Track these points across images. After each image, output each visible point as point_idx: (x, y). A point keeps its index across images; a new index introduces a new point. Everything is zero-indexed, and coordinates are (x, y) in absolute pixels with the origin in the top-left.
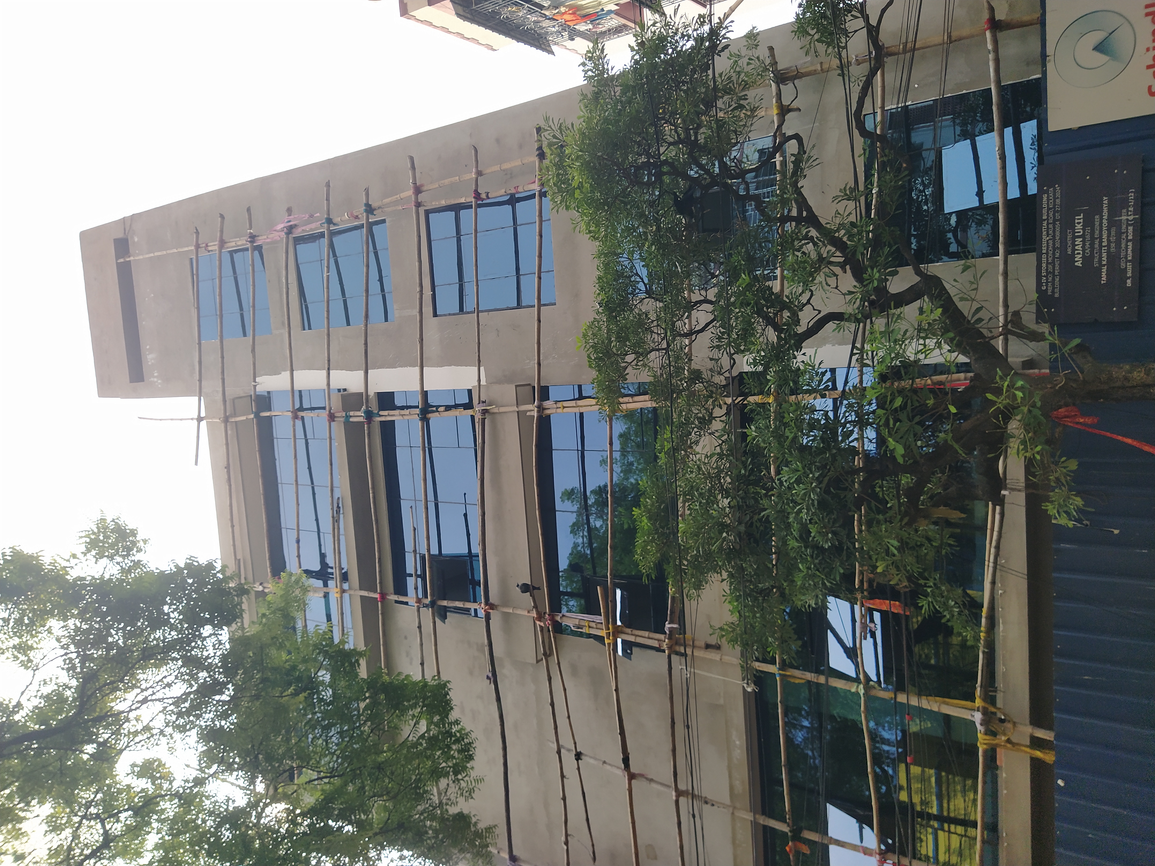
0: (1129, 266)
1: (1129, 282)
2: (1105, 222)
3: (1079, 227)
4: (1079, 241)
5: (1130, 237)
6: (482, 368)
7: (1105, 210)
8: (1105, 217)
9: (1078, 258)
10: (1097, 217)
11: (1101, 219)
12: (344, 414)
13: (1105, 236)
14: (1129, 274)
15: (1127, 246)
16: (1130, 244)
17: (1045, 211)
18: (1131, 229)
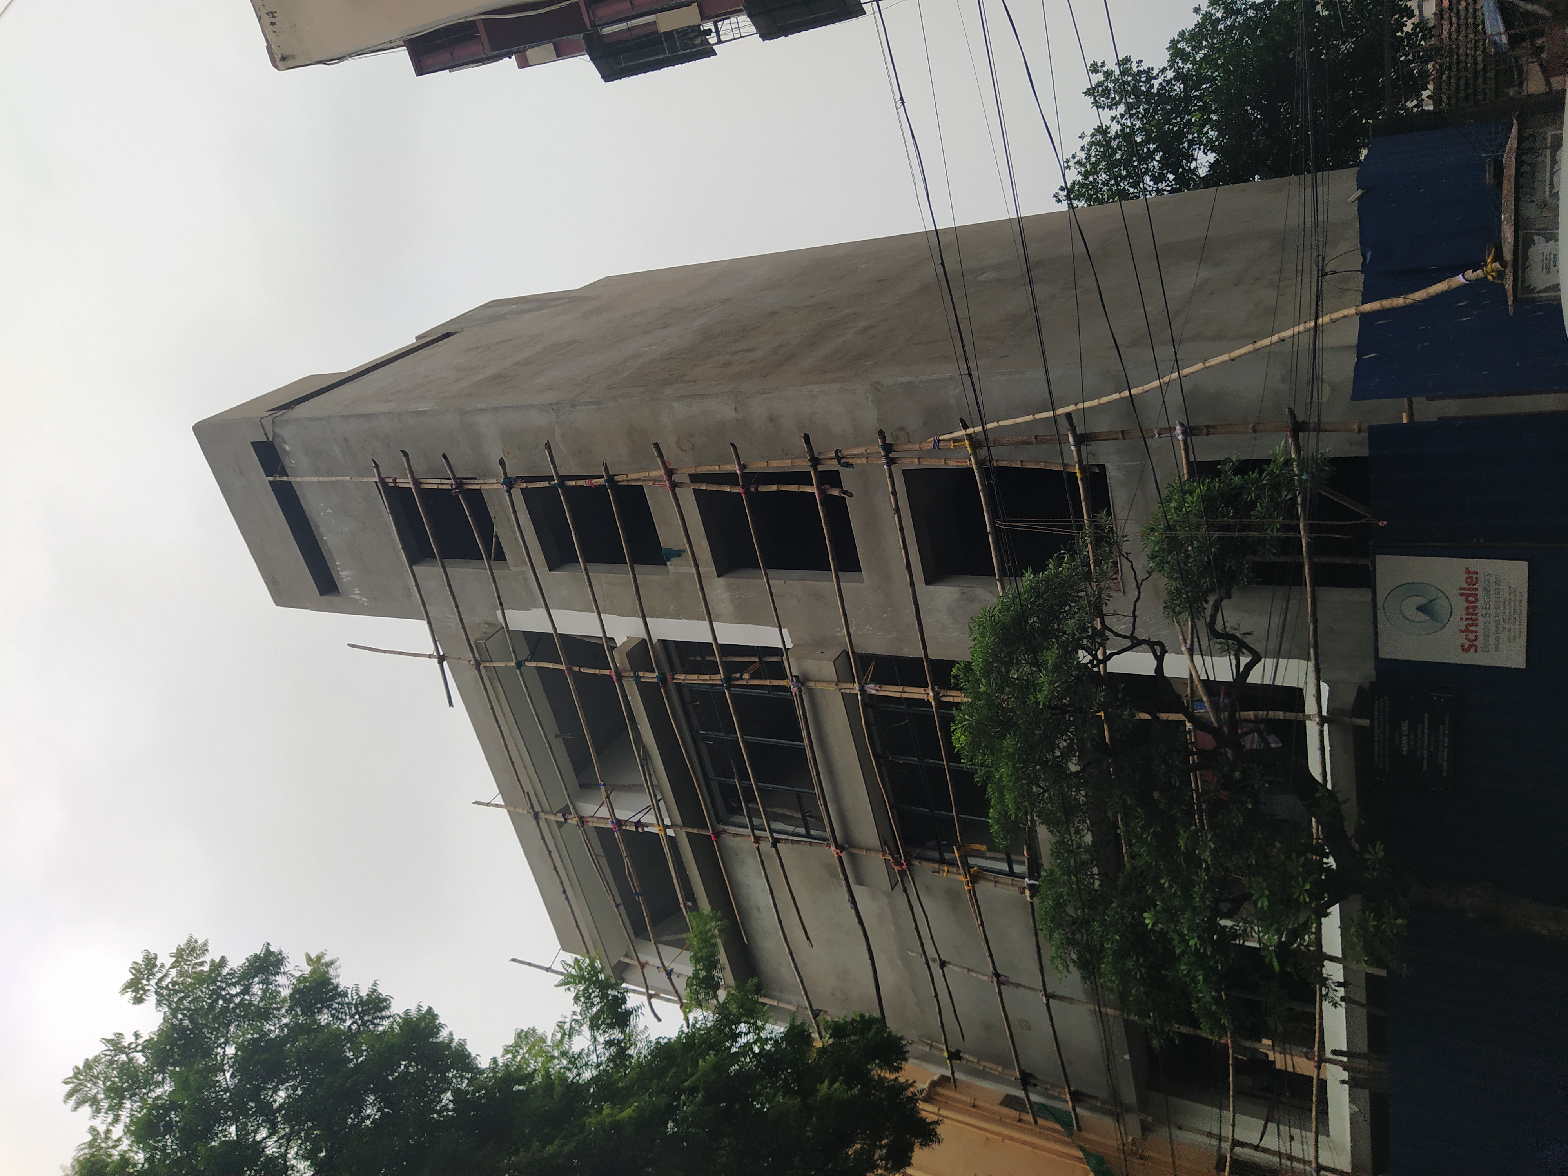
0: (1445, 764)
1: (1445, 774)
2: (1426, 731)
3: (1405, 729)
4: (1405, 738)
5: (1446, 744)
6: (785, 631)
7: (1426, 722)
8: (1426, 726)
9: (1404, 749)
10: (1420, 726)
11: (1423, 727)
12: (632, 674)
13: (1426, 738)
14: (1445, 768)
15: (1443, 751)
16: (1446, 749)
17: (1376, 713)
18: (1446, 739)
